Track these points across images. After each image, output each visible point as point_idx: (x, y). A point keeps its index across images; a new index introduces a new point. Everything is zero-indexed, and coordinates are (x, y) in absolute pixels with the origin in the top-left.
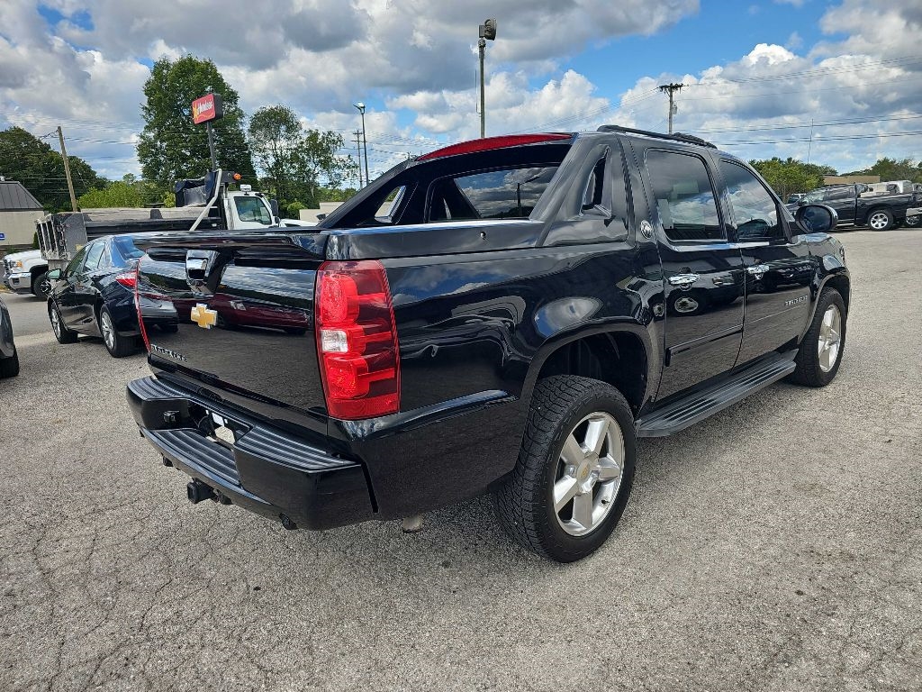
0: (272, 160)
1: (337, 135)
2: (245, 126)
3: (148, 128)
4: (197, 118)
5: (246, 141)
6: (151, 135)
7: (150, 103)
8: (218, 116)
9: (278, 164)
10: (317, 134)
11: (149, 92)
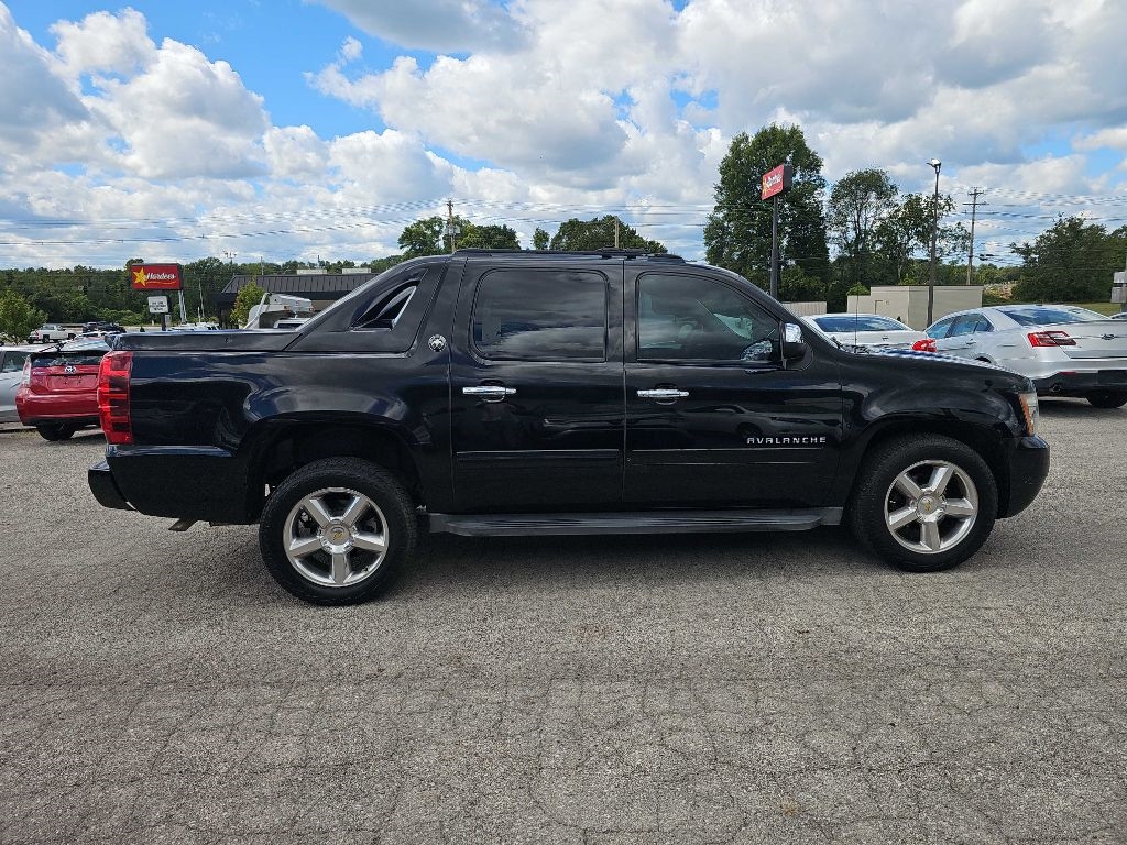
0: (852, 235)
1: (944, 197)
2: (824, 197)
3: (717, 209)
4: (766, 194)
5: (823, 214)
6: (721, 215)
7: (723, 182)
8: (786, 190)
9: (858, 239)
10: (918, 199)
11: (723, 171)
